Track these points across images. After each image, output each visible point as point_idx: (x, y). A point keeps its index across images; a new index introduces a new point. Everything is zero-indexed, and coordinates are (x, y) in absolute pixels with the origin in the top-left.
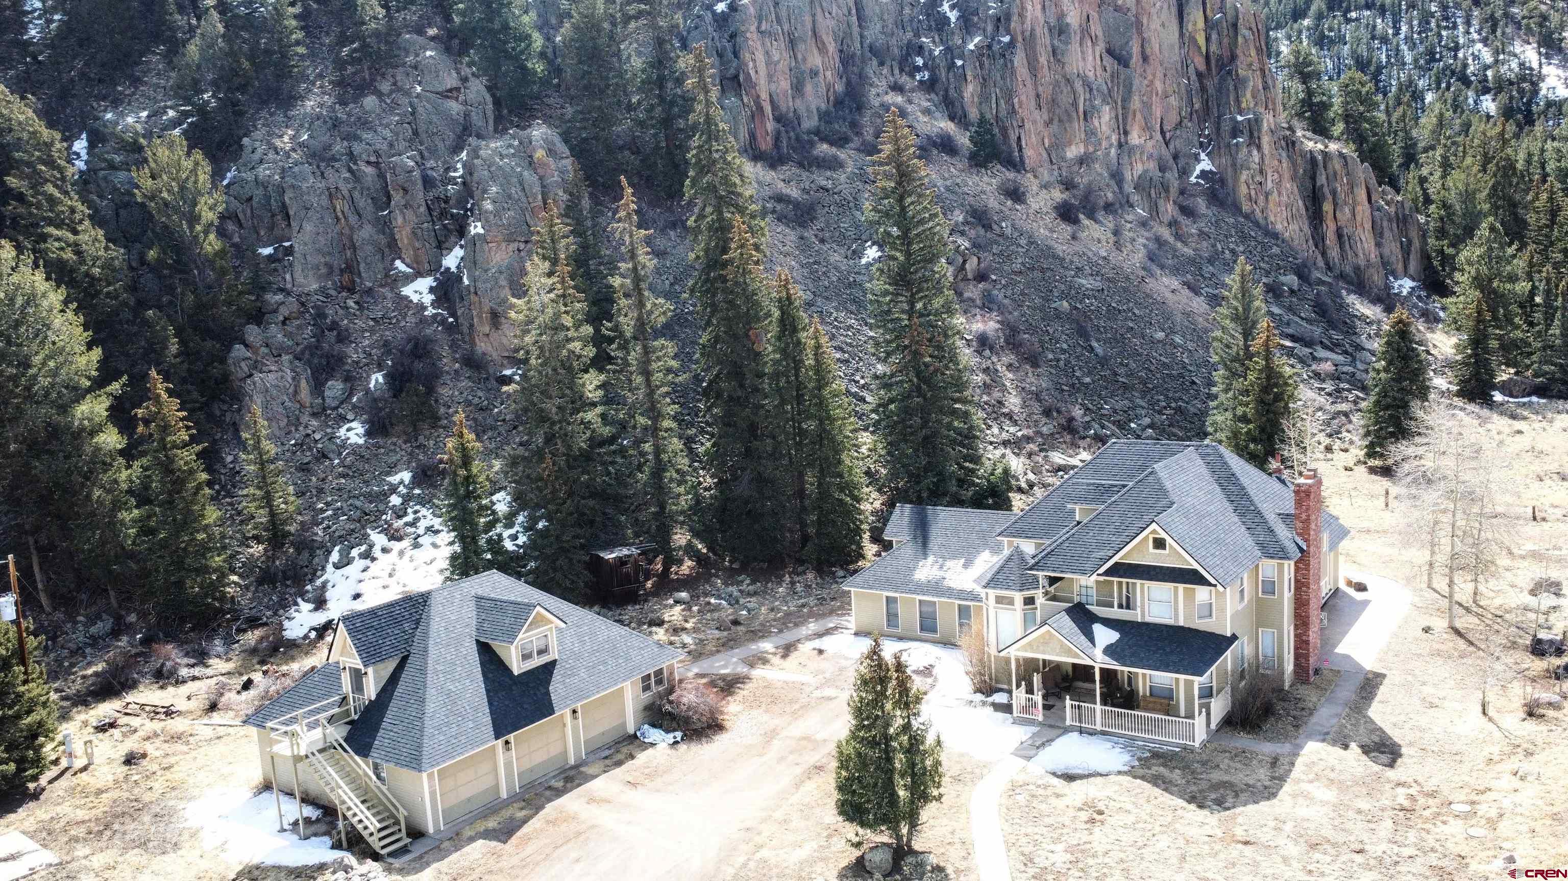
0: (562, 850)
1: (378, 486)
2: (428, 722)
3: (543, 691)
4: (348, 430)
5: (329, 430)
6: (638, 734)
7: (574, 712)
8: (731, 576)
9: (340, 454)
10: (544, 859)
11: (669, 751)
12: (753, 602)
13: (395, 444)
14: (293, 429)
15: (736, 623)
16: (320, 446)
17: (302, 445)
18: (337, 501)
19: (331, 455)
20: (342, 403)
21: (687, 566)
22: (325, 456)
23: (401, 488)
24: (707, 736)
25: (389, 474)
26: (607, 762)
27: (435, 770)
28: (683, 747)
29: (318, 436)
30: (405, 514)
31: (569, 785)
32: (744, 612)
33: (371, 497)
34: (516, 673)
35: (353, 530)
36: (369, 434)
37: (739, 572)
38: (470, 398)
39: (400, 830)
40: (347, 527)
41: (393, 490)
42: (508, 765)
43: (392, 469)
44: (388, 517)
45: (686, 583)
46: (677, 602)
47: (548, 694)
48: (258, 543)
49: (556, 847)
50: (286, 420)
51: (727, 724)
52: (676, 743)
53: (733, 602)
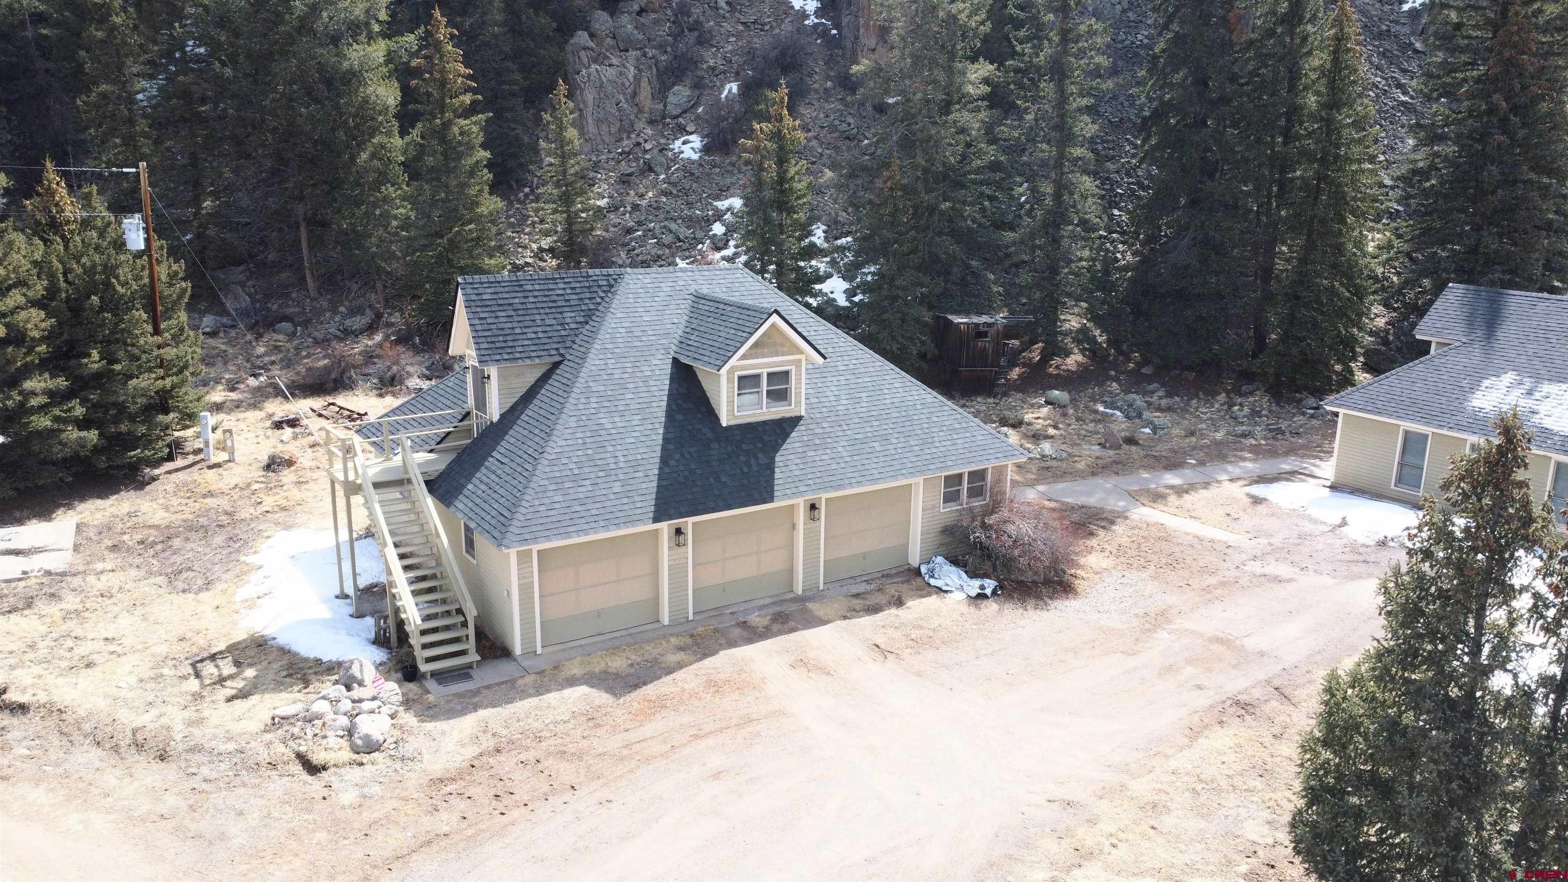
0: (703, 743)
1: (702, 210)
2: (543, 467)
3: (763, 460)
4: (684, 143)
5: (663, 141)
6: (923, 569)
7: (813, 507)
8: (1136, 382)
9: (669, 168)
10: (664, 755)
11: (964, 608)
12: (1160, 418)
13: (733, 165)
14: (625, 136)
15: (1131, 441)
16: (648, 156)
17: (629, 153)
18: (651, 222)
19: (658, 169)
20: (685, 112)
21: (1074, 360)
22: (651, 169)
23: (728, 216)
24: (1039, 597)
25: (718, 198)
26: (856, 603)
27: (535, 548)
28: (991, 607)
29: (648, 146)
30: (726, 246)
31: (775, 627)
32: (1147, 430)
33: (690, 222)
34: (724, 424)
35: (659, 257)
36: (706, 150)
37: (1149, 379)
38: (837, 122)
39: (467, 636)
40: (653, 251)
41: (719, 216)
42: (677, 571)
43: (723, 192)
44: (705, 246)
45: (1067, 381)
46: (1048, 403)
47: (770, 467)
48: (553, 257)
49: (696, 737)
50: (618, 125)
51: (1080, 585)
52: (981, 596)
53: (1133, 414)
